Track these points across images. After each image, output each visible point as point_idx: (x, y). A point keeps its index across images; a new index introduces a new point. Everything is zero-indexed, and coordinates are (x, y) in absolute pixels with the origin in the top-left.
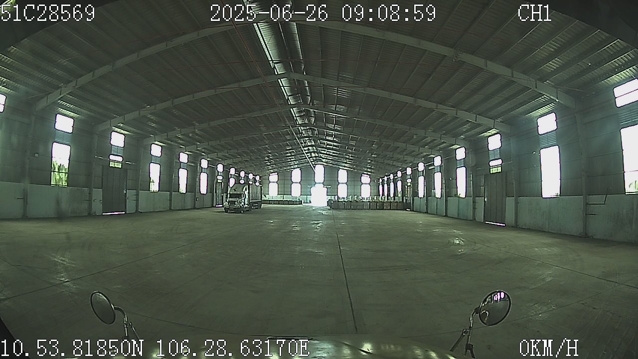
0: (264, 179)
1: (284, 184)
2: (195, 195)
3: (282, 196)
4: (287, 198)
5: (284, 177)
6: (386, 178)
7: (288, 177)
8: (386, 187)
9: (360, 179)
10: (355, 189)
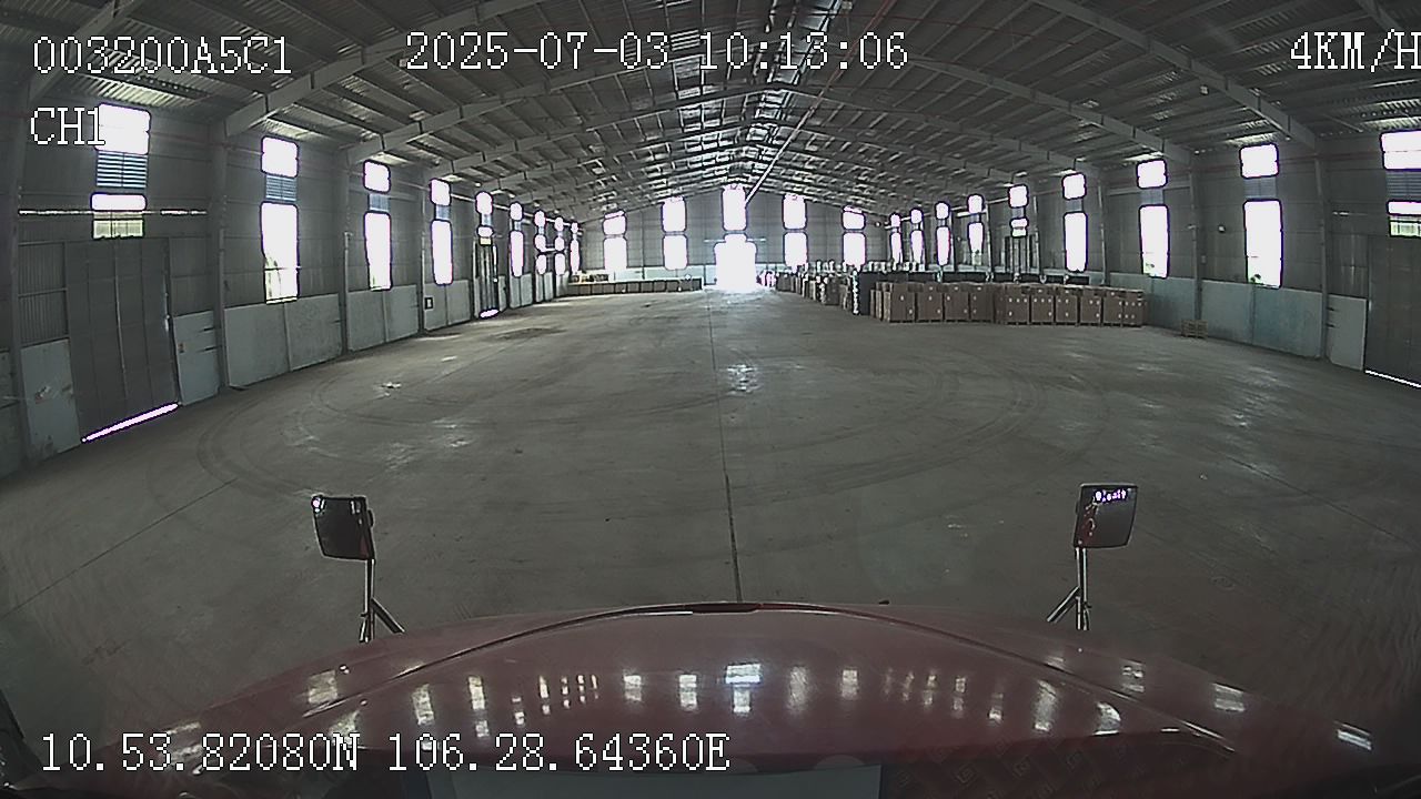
1: (643, 239)
2: (420, 293)
3: (640, 269)
4: (652, 274)
6: (916, 216)
7: (654, 219)
8: (917, 238)
9: (839, 220)
10: (825, 245)
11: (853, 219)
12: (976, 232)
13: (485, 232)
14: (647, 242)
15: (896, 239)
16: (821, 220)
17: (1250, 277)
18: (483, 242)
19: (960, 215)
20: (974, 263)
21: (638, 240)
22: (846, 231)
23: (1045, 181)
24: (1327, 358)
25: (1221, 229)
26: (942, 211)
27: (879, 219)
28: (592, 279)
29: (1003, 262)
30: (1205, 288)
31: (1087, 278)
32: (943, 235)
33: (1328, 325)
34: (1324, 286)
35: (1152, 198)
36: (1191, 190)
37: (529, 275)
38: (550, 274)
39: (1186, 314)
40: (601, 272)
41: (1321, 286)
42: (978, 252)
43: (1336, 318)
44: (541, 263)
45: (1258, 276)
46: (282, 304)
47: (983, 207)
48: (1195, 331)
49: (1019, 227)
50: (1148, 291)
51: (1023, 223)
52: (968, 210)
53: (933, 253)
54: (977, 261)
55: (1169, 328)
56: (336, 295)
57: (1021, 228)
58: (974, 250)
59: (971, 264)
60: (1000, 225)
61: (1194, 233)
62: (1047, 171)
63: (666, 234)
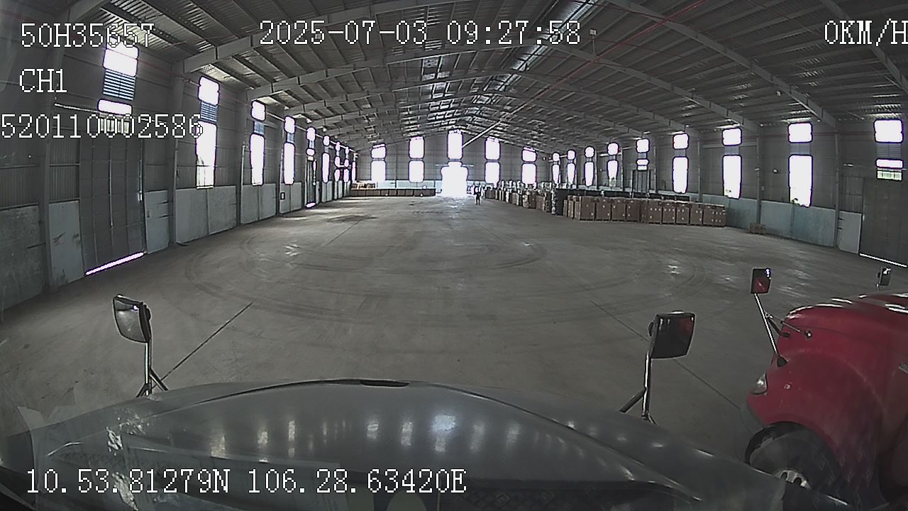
0: (362, 155)
1: (397, 162)
2: (278, 189)
3: (394, 181)
4: (401, 185)
5: (397, 150)
6: (571, 155)
7: (404, 150)
8: (571, 169)
9: (520, 155)
10: (511, 170)
11: (529, 155)
12: (613, 167)
13: (310, 152)
14: (399, 164)
15: (556, 169)
16: (508, 154)
17: (791, 199)
18: (309, 158)
19: (602, 155)
20: (610, 185)
21: (393, 162)
22: (525, 162)
23: (662, 137)
24: (836, 246)
25: (775, 171)
26: (590, 152)
27: (545, 156)
28: (365, 186)
29: (631, 186)
30: (763, 206)
31: (689, 197)
32: (589, 168)
33: (838, 228)
34: (837, 205)
35: (731, 151)
36: (758, 148)
37: (331, 182)
38: (341, 182)
39: (750, 220)
40: (369, 182)
41: (835, 206)
42: (613, 179)
43: (843, 224)
44: (337, 174)
45: (797, 199)
46: (205, 189)
47: (619, 151)
48: (759, 230)
49: (642, 164)
50: (727, 206)
51: (646, 162)
52: (607, 153)
53: (582, 179)
54: (613, 184)
55: (740, 228)
56: (234, 187)
57: (644, 165)
58: (611, 177)
59: (608, 186)
60: (630, 163)
61: (758, 173)
62: (665, 132)
63: (411, 159)
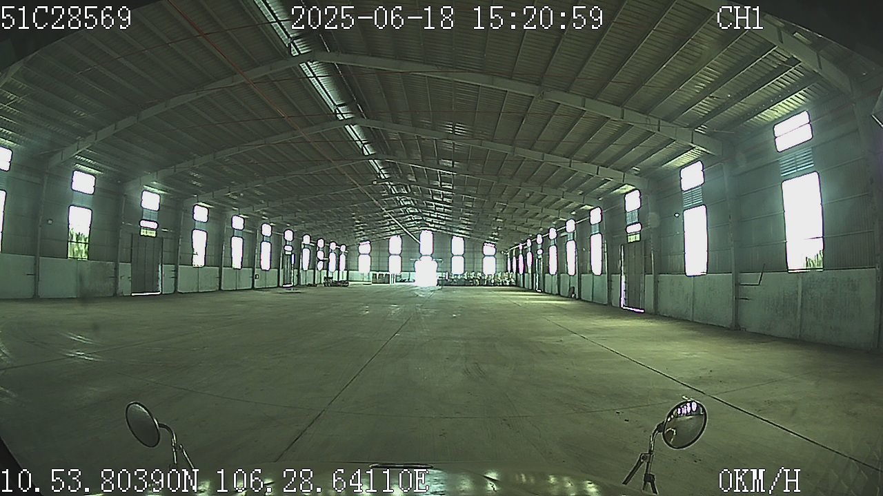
0: (351, 250)
1: (379, 257)
2: (253, 272)
7: (385, 247)
9: (481, 250)
10: (474, 263)
11: (489, 249)
12: (529, 256)
13: (288, 248)
14: (381, 258)
16: (472, 250)
17: (592, 270)
18: (287, 253)
19: (525, 248)
21: (376, 257)
26: (521, 246)
32: (521, 258)
37: (312, 271)
38: (326, 271)
43: (613, 285)
44: (320, 265)
45: (595, 271)
47: (531, 244)
56: (217, 268)
63: (391, 255)
